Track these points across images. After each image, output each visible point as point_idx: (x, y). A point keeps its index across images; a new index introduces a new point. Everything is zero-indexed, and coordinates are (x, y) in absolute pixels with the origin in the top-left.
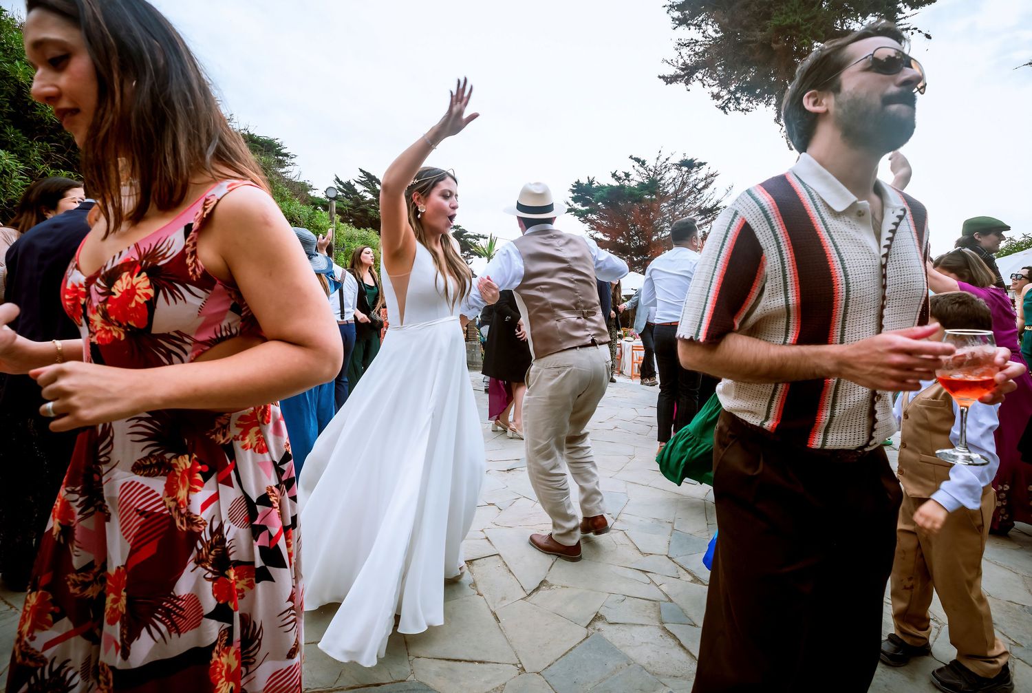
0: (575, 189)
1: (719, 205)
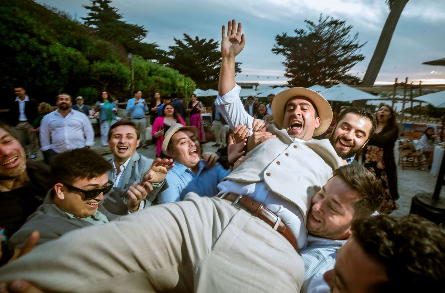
0: (277, 39)
1: (352, 44)
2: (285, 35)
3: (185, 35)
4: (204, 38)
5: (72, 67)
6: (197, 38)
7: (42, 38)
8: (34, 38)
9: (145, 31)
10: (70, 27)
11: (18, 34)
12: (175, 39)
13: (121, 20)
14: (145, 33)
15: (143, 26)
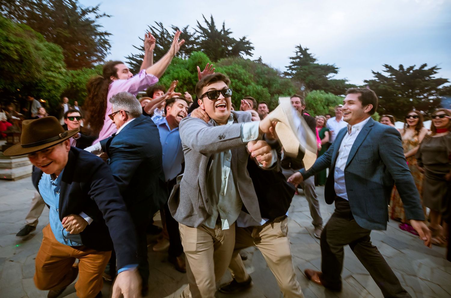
9: (337, 68)
10: (266, 72)
13: (316, 63)
14: (336, 70)
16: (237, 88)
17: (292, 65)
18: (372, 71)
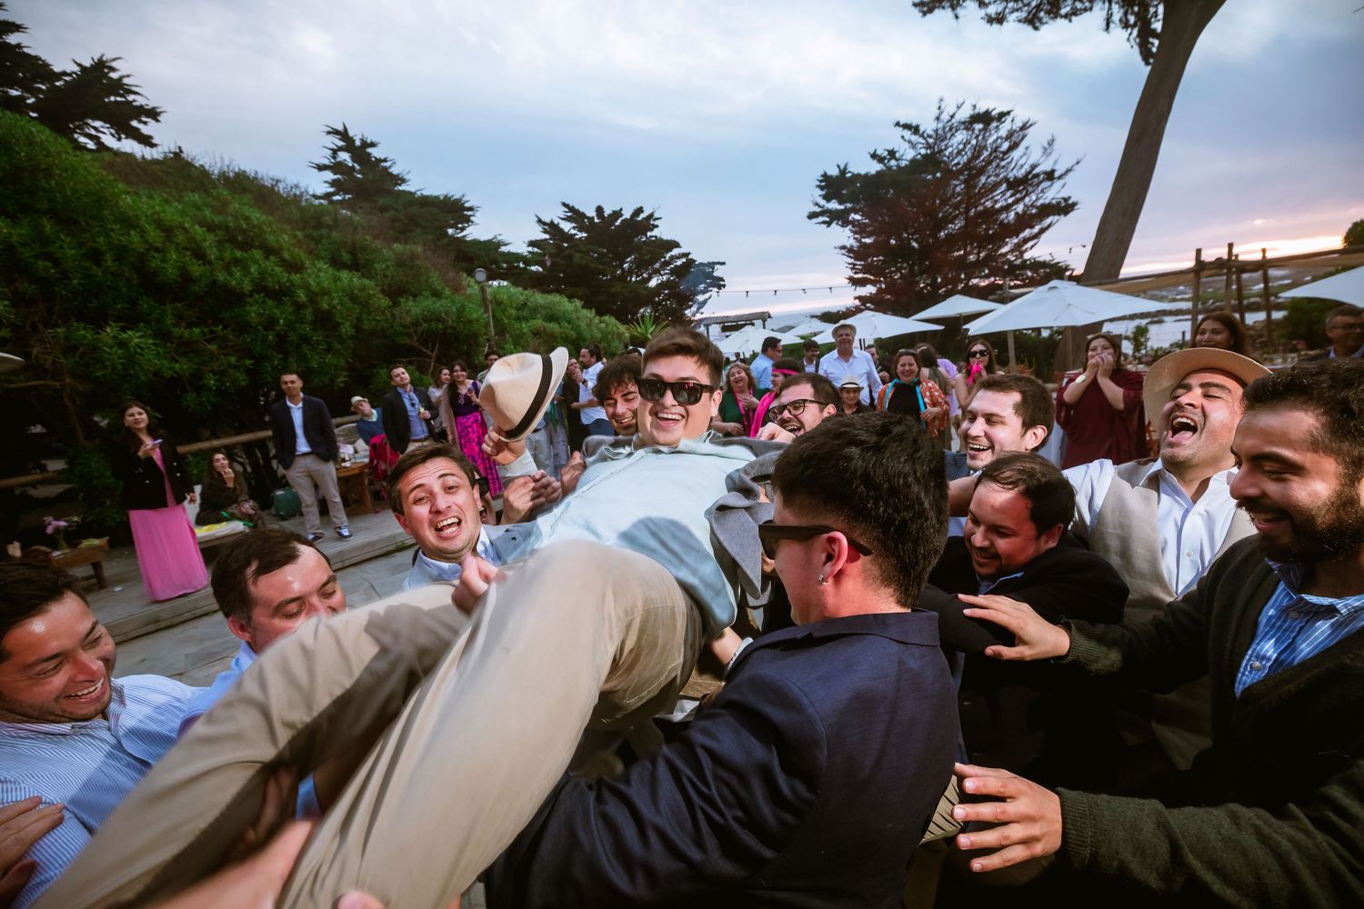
0: (823, 184)
1: (1036, 171)
2: (843, 172)
3: (565, 205)
4: (617, 208)
5: (359, 319)
6: (600, 210)
7: (286, 255)
8: (272, 258)
9: (471, 209)
11: (239, 254)
12: (540, 221)
14: (470, 213)
15: (463, 196)
16: (270, 282)
17: (332, 190)
18: (537, 216)
